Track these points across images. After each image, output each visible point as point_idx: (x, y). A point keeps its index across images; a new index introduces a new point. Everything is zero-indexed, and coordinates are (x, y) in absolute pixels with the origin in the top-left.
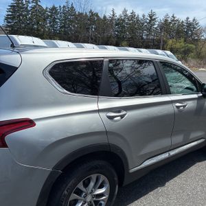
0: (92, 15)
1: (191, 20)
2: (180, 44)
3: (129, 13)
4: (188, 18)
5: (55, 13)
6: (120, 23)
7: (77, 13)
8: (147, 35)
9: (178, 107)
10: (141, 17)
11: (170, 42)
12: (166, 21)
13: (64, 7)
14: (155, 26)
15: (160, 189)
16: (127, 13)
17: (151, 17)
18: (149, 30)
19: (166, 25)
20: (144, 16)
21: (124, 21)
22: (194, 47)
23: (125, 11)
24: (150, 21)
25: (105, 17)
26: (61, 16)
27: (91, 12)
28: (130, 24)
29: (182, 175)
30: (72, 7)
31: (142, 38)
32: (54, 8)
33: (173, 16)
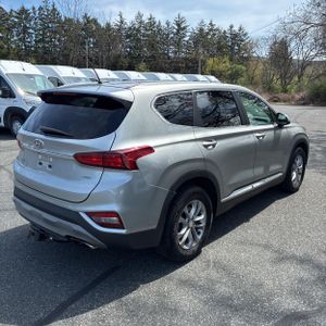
0: (88, 22)
1: (236, 28)
2: (225, 65)
3: (145, 19)
4: (231, 27)
5: (25, 19)
6: (132, 34)
7: (63, 19)
8: (175, 52)
9: (258, 137)
10: (163, 24)
11: (210, 62)
12: (201, 30)
13: (41, 8)
14: (187, 39)
15: (246, 224)
16: (144, 18)
17: (179, 25)
18: (178, 44)
19: (201, 37)
20: (168, 24)
21: (138, 30)
22: (244, 68)
23: (139, 16)
24: (178, 30)
25: (108, 25)
26: (35, 23)
27: (85, 17)
28: (148, 36)
29: (265, 212)
30: (54, 9)
31: (169, 58)
32: (23, 11)
33: (211, 24)
